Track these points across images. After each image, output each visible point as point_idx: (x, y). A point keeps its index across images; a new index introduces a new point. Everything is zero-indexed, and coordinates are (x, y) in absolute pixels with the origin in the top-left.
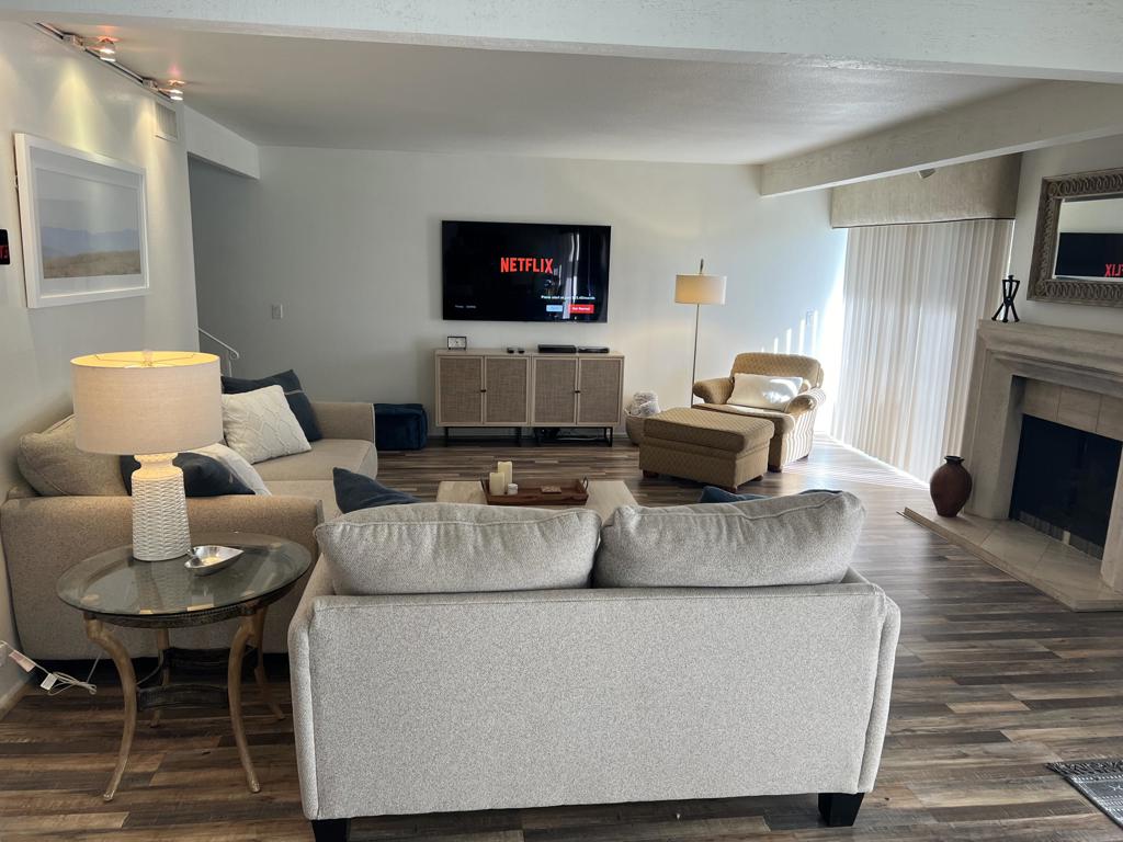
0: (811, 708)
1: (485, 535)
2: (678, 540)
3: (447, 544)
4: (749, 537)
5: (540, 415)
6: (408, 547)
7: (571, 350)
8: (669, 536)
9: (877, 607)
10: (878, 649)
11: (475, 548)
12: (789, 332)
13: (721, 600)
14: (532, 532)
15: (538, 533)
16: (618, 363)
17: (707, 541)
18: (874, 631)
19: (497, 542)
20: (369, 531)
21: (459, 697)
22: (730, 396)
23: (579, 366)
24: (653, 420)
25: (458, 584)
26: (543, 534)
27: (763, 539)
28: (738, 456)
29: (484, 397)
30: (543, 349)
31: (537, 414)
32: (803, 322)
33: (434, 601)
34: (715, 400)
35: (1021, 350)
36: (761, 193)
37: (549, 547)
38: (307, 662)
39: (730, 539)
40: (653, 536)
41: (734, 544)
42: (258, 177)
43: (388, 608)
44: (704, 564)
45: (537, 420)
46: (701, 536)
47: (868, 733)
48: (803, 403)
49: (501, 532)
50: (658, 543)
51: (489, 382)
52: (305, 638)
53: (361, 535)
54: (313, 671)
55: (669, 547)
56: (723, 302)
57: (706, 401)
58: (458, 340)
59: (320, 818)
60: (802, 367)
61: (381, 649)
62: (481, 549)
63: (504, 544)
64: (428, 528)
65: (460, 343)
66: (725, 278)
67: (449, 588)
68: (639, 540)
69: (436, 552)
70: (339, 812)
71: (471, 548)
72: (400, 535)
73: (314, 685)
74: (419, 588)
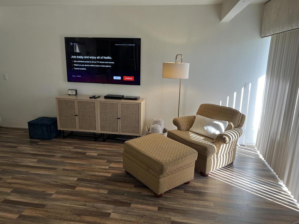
5: (102, 128)
7: (120, 98)
16: (138, 106)
23: (119, 106)
29: (77, 118)
31: (101, 127)
34: (182, 129)
45: (101, 130)
51: (79, 111)
58: (73, 91)
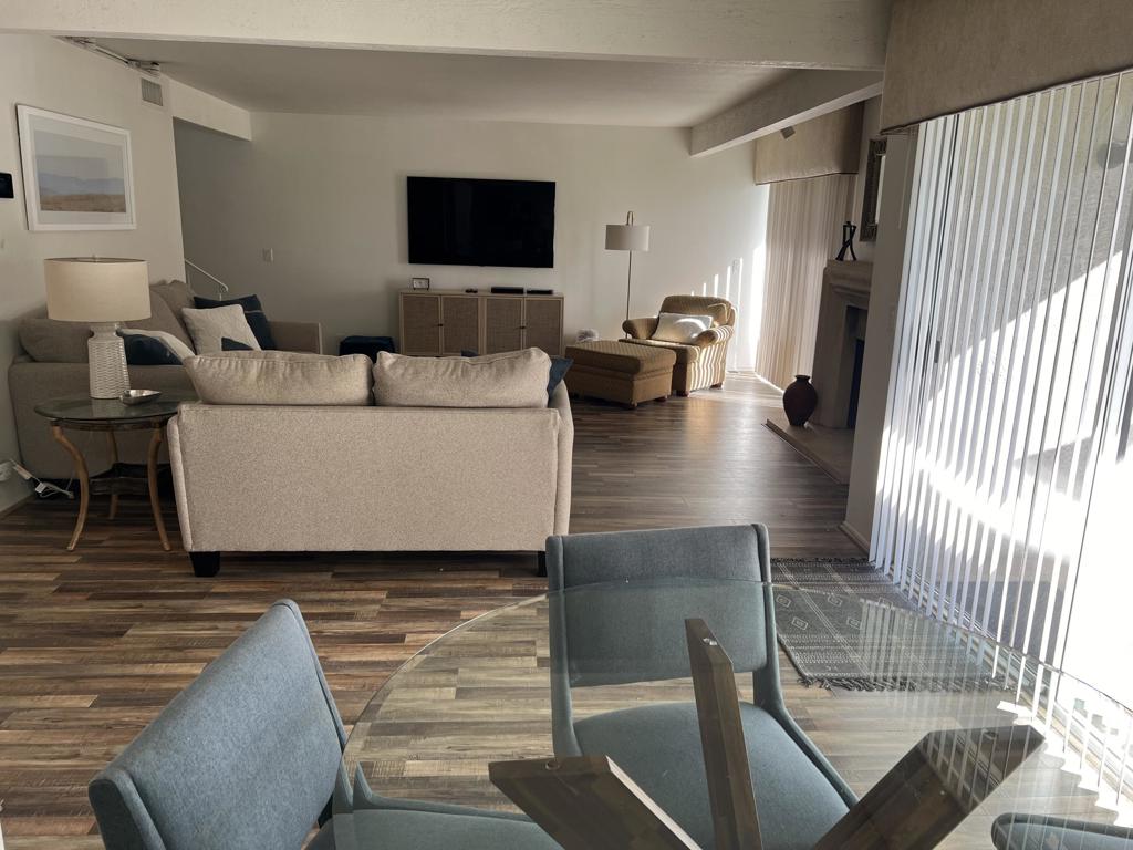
0: (515, 490)
1: (292, 367)
2: (417, 373)
3: (267, 373)
4: (465, 372)
6: (241, 373)
7: (519, 291)
8: (411, 371)
9: (552, 421)
10: (556, 451)
11: (284, 375)
12: (717, 277)
13: (447, 414)
14: (322, 366)
15: (325, 367)
16: (559, 303)
17: (436, 376)
18: (551, 439)
19: (298, 373)
20: (216, 363)
21: (278, 473)
22: (654, 332)
23: (524, 305)
24: (576, 349)
25: (272, 397)
26: (329, 367)
27: (473, 374)
28: (635, 377)
29: (441, 330)
30: (495, 290)
32: (729, 269)
33: (258, 408)
34: (641, 336)
35: (846, 284)
36: (691, 154)
37: (332, 376)
38: (178, 444)
39: (452, 374)
40: (400, 371)
41: (454, 377)
42: (250, 139)
43: (227, 411)
44: (432, 388)
46: (433, 372)
47: (555, 510)
48: (708, 337)
49: (303, 367)
50: (403, 375)
51: (445, 318)
52: (176, 428)
53: (211, 364)
54: (183, 451)
55: (409, 377)
56: (646, 248)
57: (633, 337)
58: (423, 281)
59: (194, 550)
60: (713, 307)
61: (225, 437)
62: (287, 376)
63: (303, 373)
64: (255, 363)
65: (424, 284)
66: (648, 228)
67: (268, 400)
68: (390, 373)
69: (259, 378)
70: (206, 547)
71: (281, 376)
72: (236, 367)
73: (184, 461)
74: (249, 400)
